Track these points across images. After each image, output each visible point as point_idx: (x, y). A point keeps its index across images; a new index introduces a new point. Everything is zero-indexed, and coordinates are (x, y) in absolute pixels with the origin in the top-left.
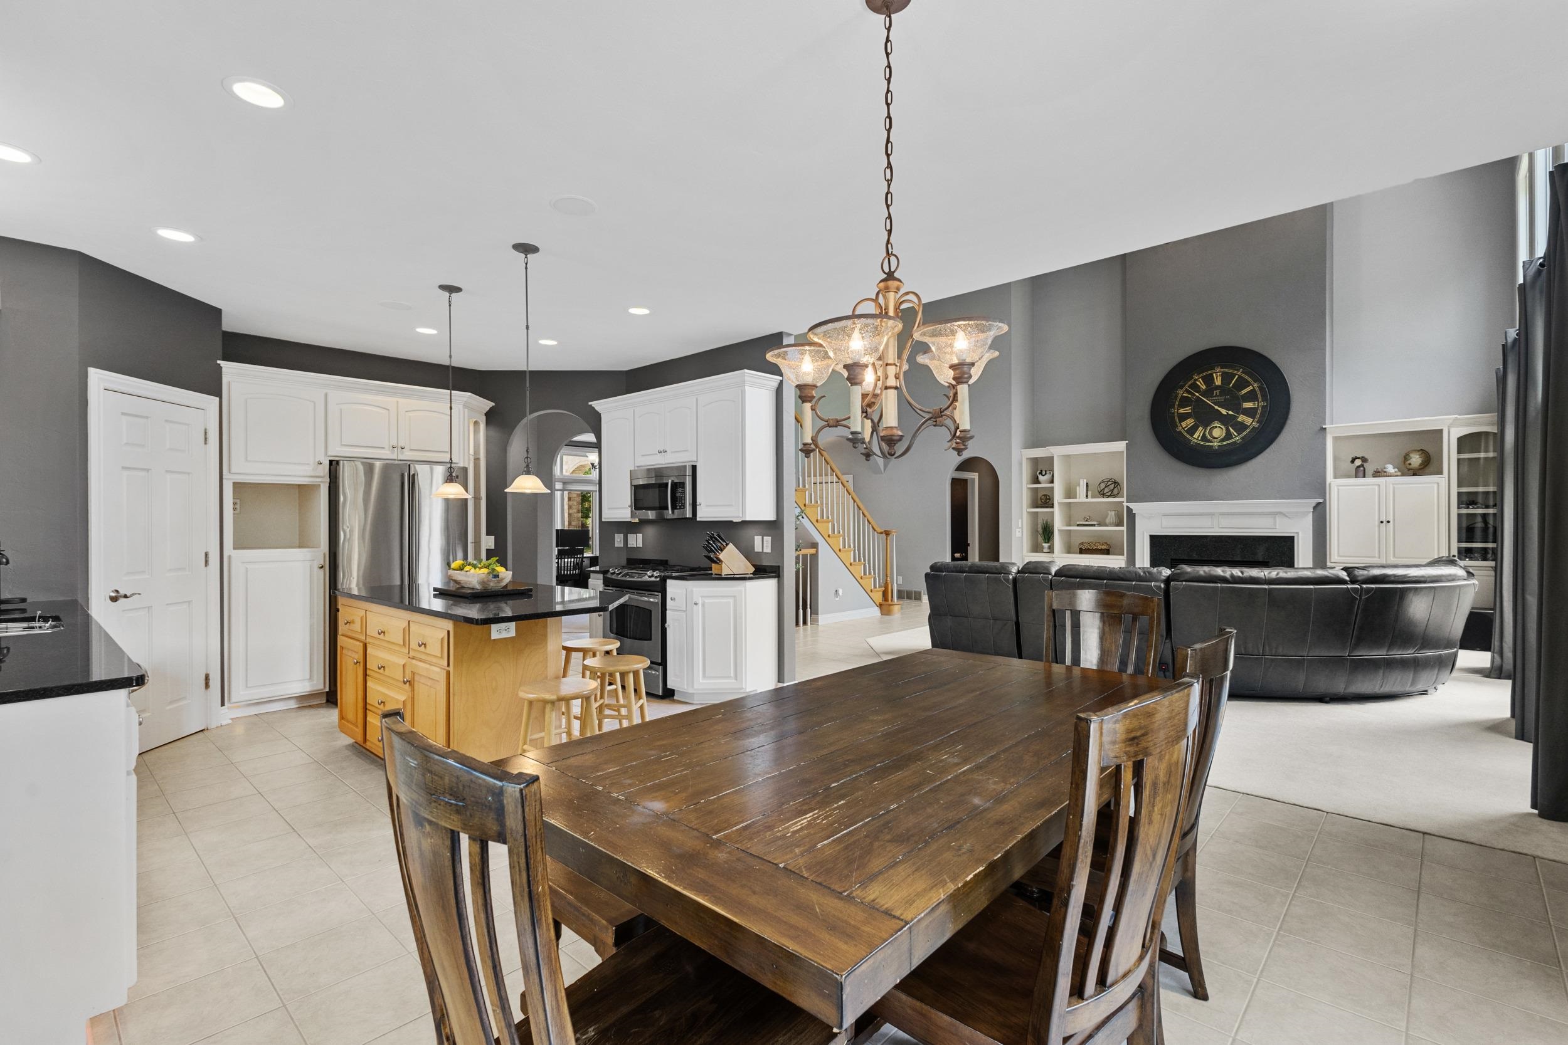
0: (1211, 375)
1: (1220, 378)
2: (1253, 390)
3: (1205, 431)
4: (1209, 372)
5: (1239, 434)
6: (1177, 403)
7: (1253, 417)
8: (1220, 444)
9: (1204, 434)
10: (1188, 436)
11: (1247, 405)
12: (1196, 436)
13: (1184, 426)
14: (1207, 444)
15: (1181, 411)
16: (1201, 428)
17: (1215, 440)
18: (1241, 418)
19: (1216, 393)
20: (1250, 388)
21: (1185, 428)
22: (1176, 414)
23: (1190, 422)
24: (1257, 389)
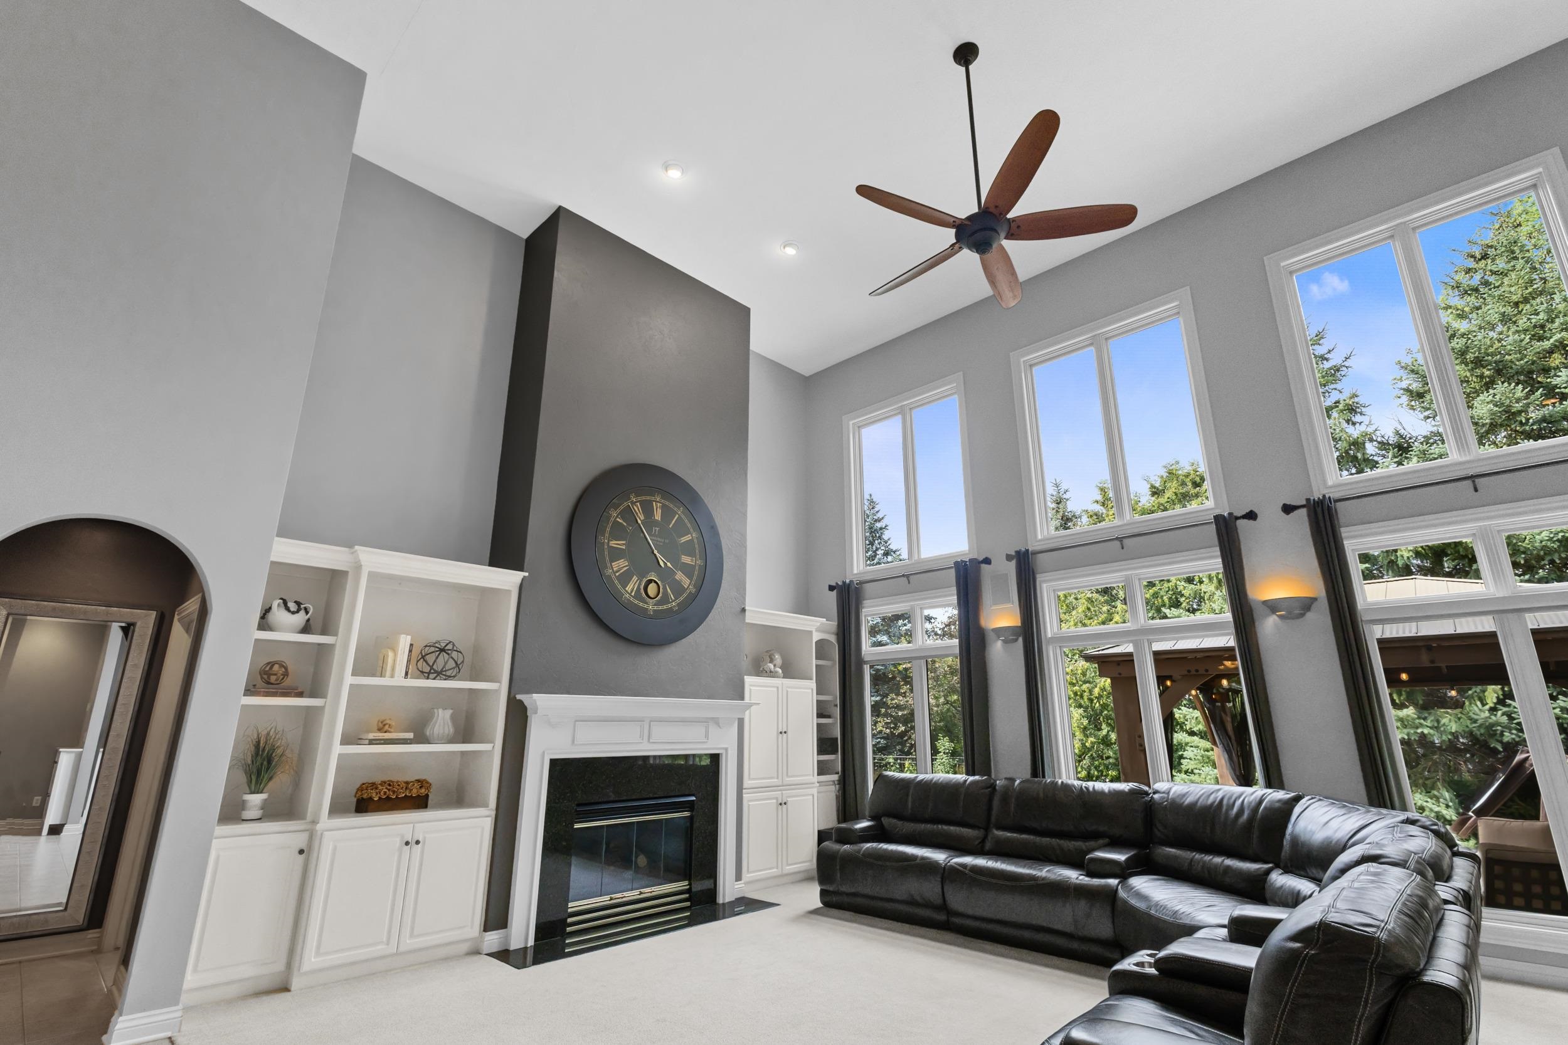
0: (651, 502)
1: (659, 511)
2: (692, 540)
3: (640, 584)
4: (649, 498)
5: (676, 599)
6: (608, 529)
7: (690, 578)
8: (656, 608)
9: (639, 588)
10: (619, 587)
11: (686, 559)
12: (629, 588)
13: (615, 569)
14: (641, 604)
15: (613, 543)
16: (635, 578)
17: (651, 601)
18: (679, 576)
19: (655, 530)
20: (687, 538)
21: (617, 572)
22: (606, 547)
23: (620, 565)
24: (695, 540)
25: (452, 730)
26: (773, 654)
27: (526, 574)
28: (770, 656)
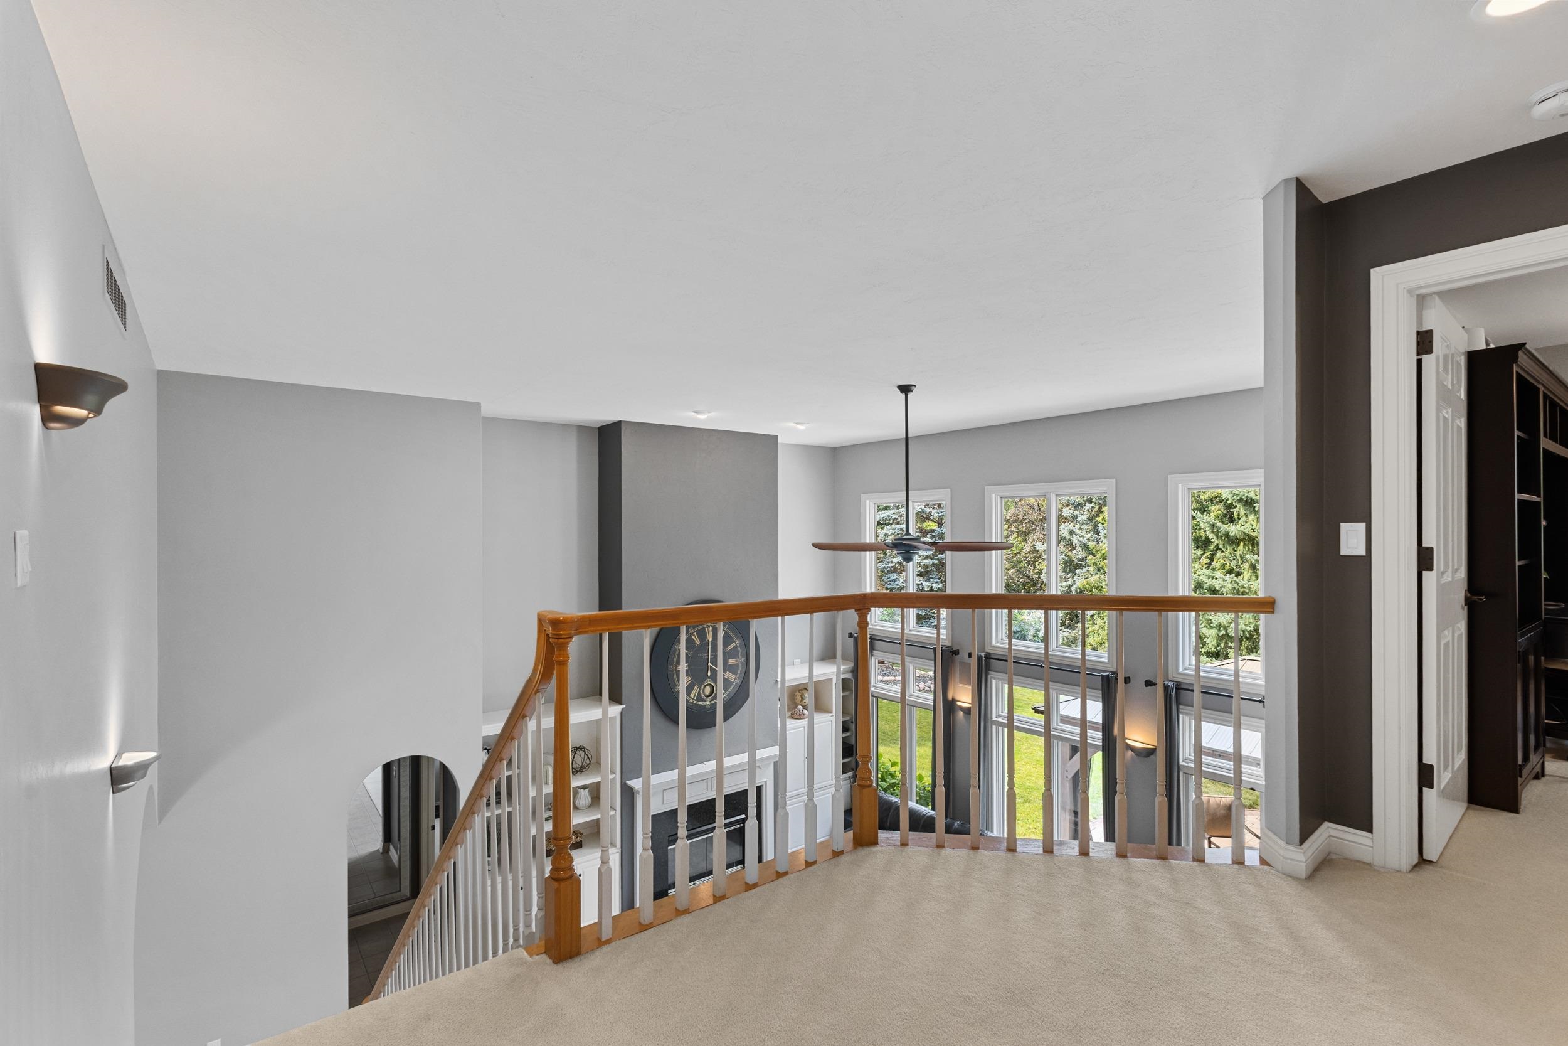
0: (704, 629)
1: (711, 634)
2: (736, 647)
3: (700, 690)
4: (702, 627)
5: (726, 692)
6: (676, 659)
7: (735, 673)
8: (712, 702)
9: (699, 693)
11: (732, 662)
12: (692, 695)
14: (701, 703)
16: (696, 687)
17: (708, 698)
18: (728, 675)
19: (708, 648)
20: (733, 645)
22: (675, 672)
24: (738, 645)
25: (590, 800)
26: (803, 695)
27: (624, 706)
28: (801, 696)
